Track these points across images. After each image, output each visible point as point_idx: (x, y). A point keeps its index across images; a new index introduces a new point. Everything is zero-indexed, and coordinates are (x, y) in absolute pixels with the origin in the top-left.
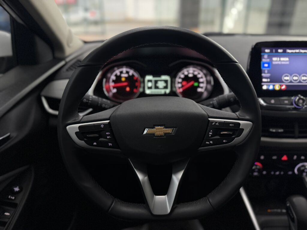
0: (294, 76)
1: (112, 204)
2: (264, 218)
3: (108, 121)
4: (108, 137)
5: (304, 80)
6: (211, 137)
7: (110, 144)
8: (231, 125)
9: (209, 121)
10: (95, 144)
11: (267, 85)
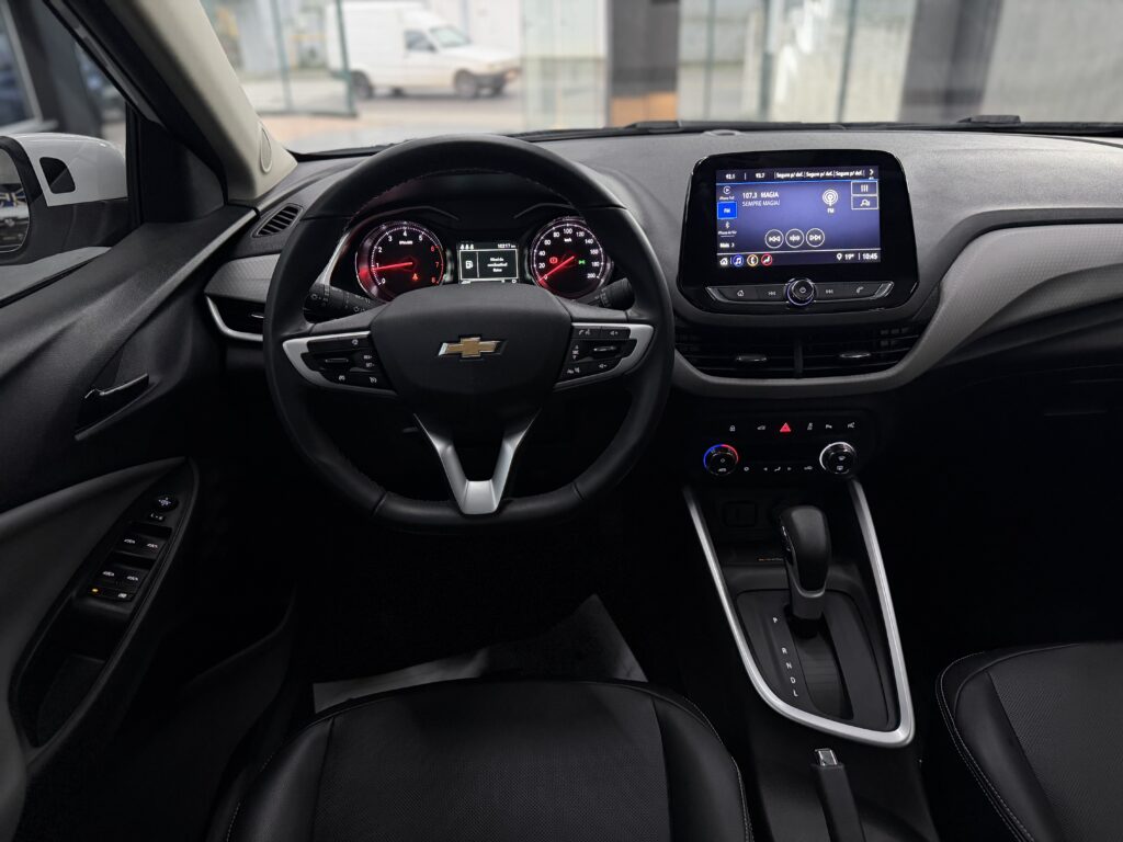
0: (791, 234)
1: (380, 501)
2: (742, 575)
3: (367, 333)
4: (368, 365)
5: (814, 242)
6: (577, 359)
7: (373, 380)
8: (612, 333)
9: (573, 327)
10: (341, 377)
11: (729, 257)
